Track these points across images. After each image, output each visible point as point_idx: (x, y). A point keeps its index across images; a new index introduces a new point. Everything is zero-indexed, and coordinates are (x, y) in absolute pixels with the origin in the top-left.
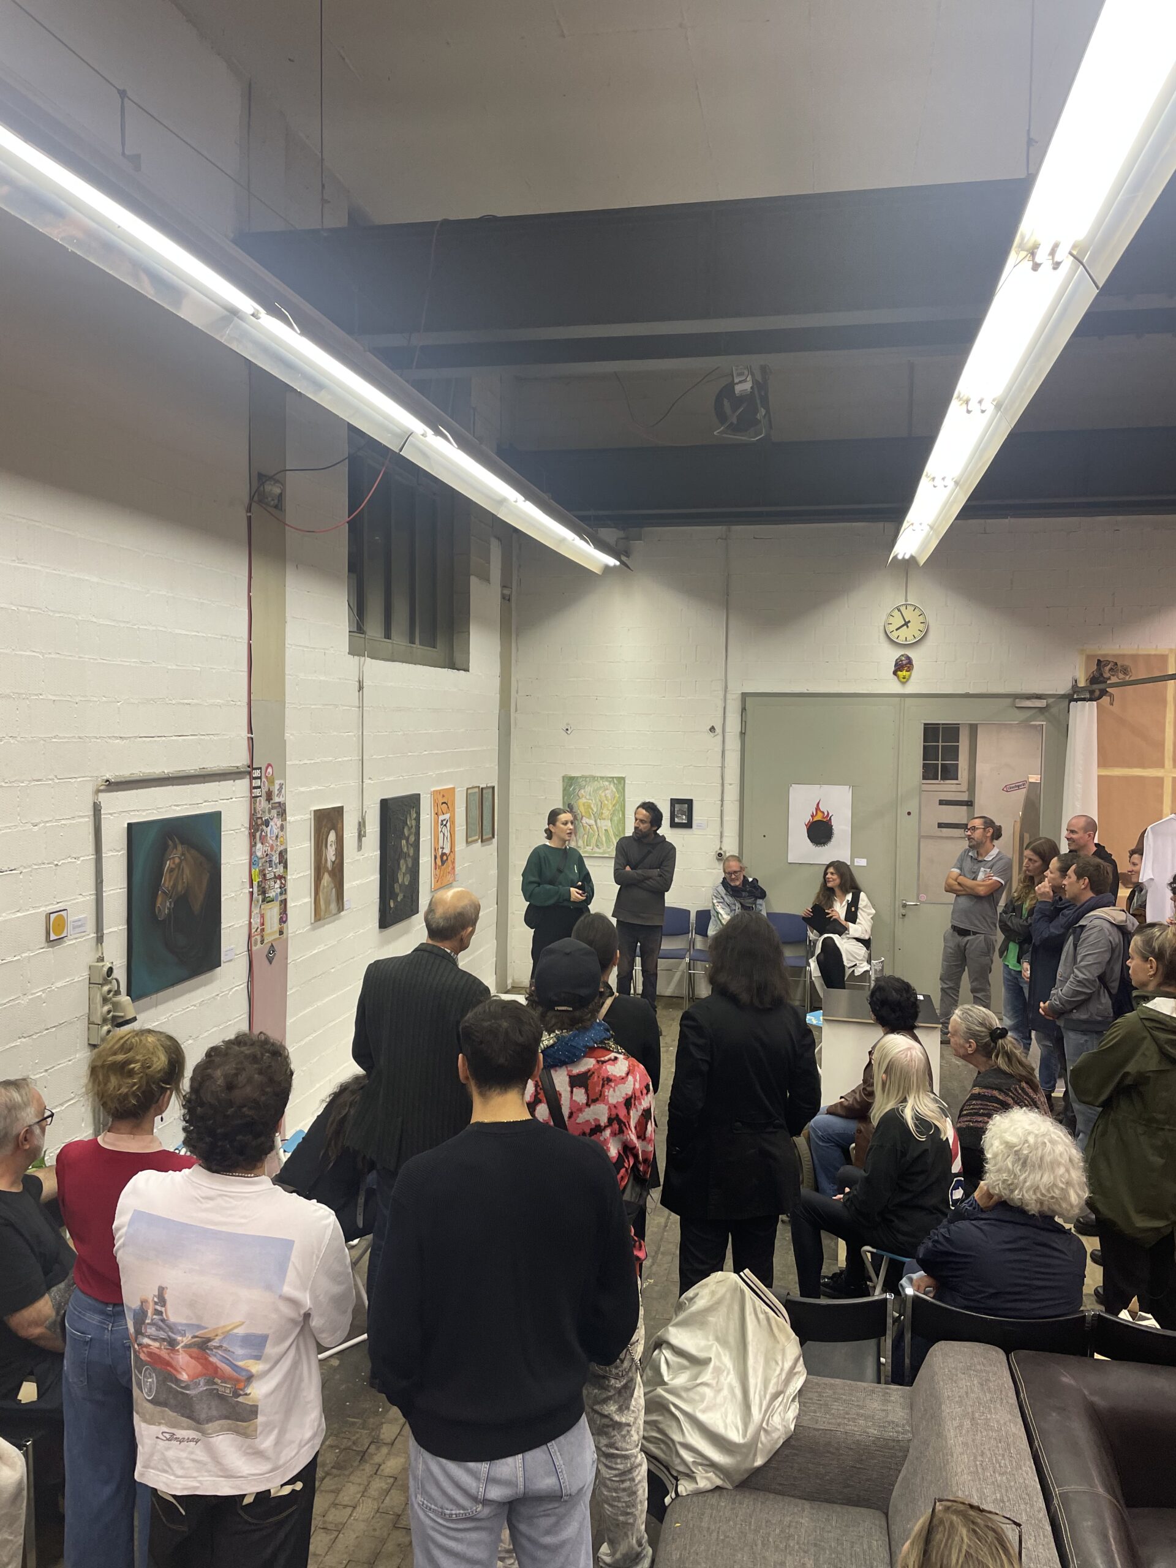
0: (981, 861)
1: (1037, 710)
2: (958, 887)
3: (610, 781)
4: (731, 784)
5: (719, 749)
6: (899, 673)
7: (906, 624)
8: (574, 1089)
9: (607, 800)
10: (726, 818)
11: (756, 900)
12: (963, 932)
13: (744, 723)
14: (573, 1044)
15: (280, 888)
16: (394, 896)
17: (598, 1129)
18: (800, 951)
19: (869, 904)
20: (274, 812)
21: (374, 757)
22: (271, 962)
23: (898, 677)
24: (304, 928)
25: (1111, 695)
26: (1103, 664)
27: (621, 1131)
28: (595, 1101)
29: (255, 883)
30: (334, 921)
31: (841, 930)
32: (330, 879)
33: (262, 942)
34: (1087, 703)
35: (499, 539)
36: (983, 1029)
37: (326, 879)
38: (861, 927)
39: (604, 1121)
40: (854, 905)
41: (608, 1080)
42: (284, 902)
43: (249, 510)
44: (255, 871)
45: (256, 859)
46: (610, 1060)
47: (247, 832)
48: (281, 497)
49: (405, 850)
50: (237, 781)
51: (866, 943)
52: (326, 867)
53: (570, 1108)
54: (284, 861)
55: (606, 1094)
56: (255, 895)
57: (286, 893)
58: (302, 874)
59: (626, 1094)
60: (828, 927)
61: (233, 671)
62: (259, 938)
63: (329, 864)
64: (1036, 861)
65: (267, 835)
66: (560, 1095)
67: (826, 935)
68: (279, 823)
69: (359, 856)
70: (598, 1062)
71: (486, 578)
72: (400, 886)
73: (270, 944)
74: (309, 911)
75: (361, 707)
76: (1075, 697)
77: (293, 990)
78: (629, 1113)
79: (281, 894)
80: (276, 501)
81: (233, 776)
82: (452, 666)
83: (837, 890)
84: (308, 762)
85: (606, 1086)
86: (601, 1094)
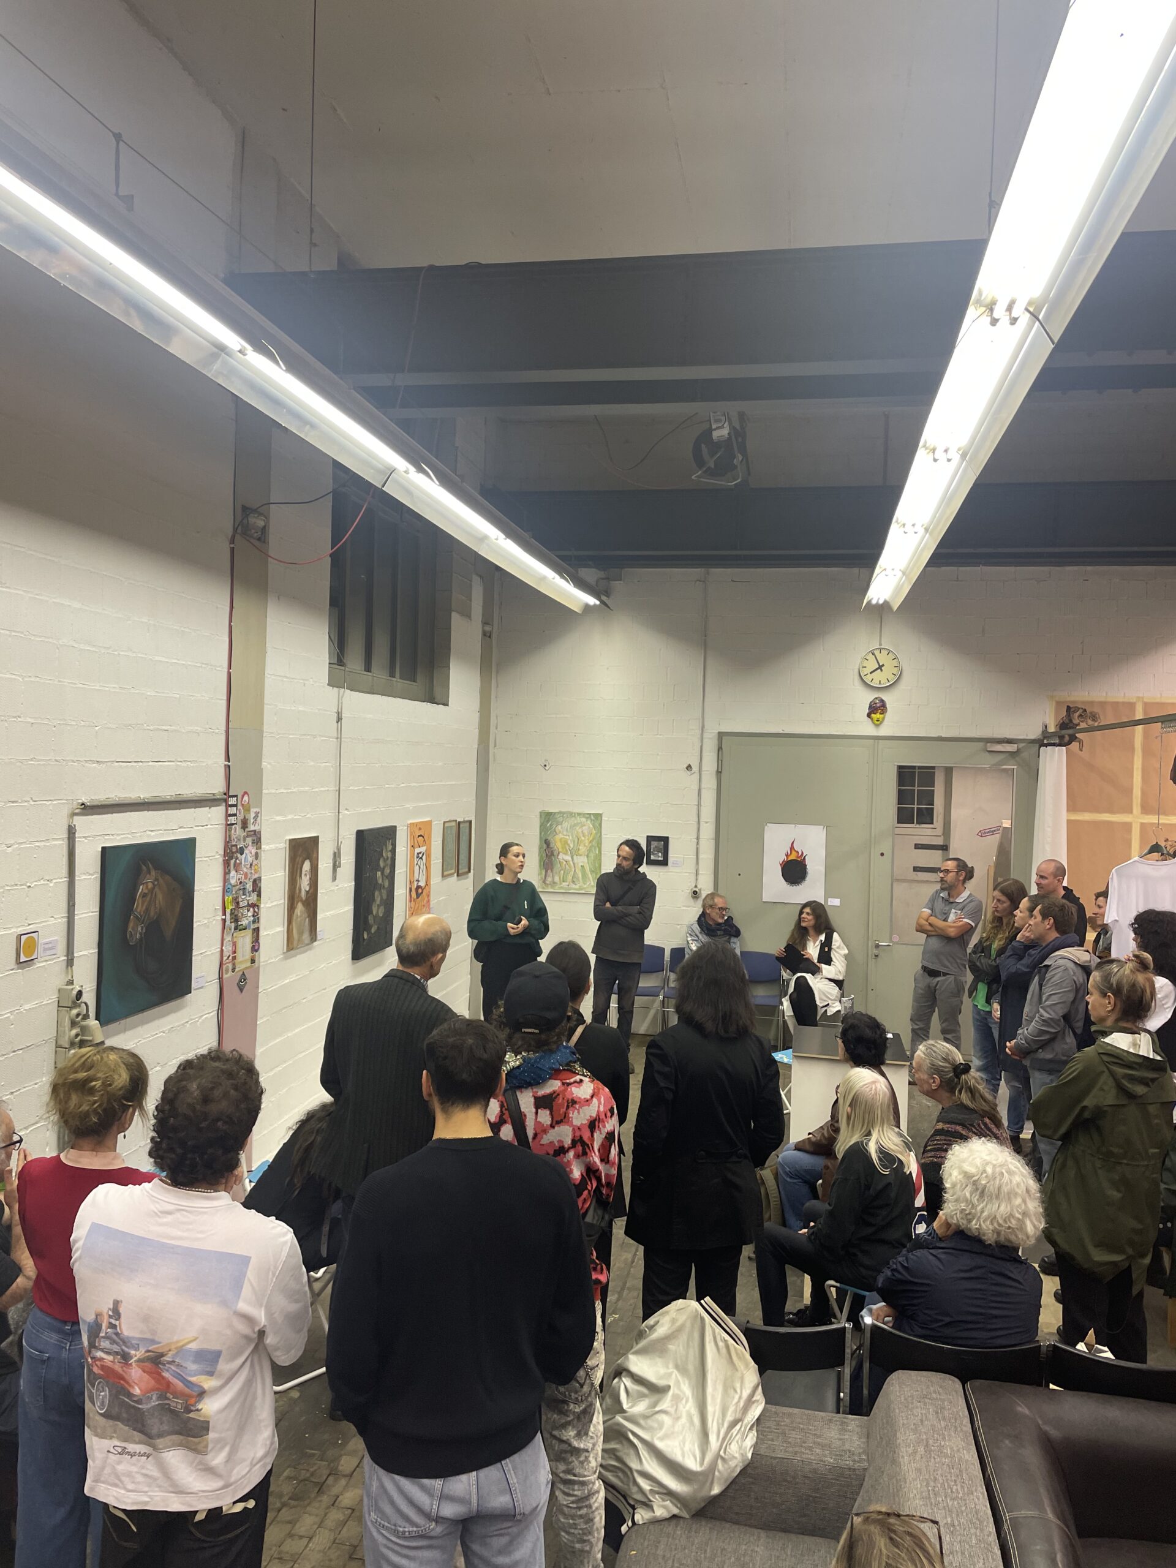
0: (952, 903)
1: (1007, 754)
2: (929, 928)
3: (587, 818)
4: (707, 823)
5: (697, 788)
6: (873, 715)
7: (880, 667)
8: (539, 1110)
9: (584, 836)
10: (701, 856)
11: (730, 939)
12: (932, 973)
13: (720, 762)
14: (539, 1065)
15: (253, 916)
16: (367, 928)
17: (561, 1151)
18: (774, 991)
19: (842, 945)
20: (249, 840)
21: (351, 788)
22: (241, 990)
23: (872, 720)
24: (277, 956)
25: (1080, 741)
26: (1072, 710)
27: (585, 1153)
28: (559, 1122)
29: (228, 911)
30: (306, 951)
31: (815, 971)
32: (303, 909)
33: (233, 970)
34: (1057, 749)
35: (481, 576)
36: (947, 1065)
37: (300, 908)
38: (836, 969)
39: (568, 1142)
40: (826, 946)
41: (573, 1102)
42: (257, 931)
43: (232, 541)
44: (229, 898)
45: (229, 886)
46: (575, 1082)
47: (221, 860)
48: (264, 530)
49: (380, 881)
50: (212, 808)
51: (839, 983)
52: (299, 896)
53: (535, 1129)
54: (257, 890)
55: (571, 1115)
56: (228, 923)
57: (258, 922)
58: (275, 903)
59: (591, 1117)
60: (801, 966)
61: (212, 698)
62: (230, 966)
63: (303, 894)
64: (1004, 902)
65: (241, 863)
66: (525, 1116)
67: (799, 975)
68: (254, 851)
69: (333, 887)
70: (563, 1084)
71: (467, 614)
72: (375, 917)
73: (241, 973)
74: (281, 941)
75: (339, 738)
76: (1045, 742)
77: (265, 1019)
78: (592, 1136)
79: (254, 922)
80: (260, 533)
81: (209, 803)
82: (432, 700)
83: (811, 932)
84: (285, 791)
85: (571, 1108)
86: (566, 1115)
